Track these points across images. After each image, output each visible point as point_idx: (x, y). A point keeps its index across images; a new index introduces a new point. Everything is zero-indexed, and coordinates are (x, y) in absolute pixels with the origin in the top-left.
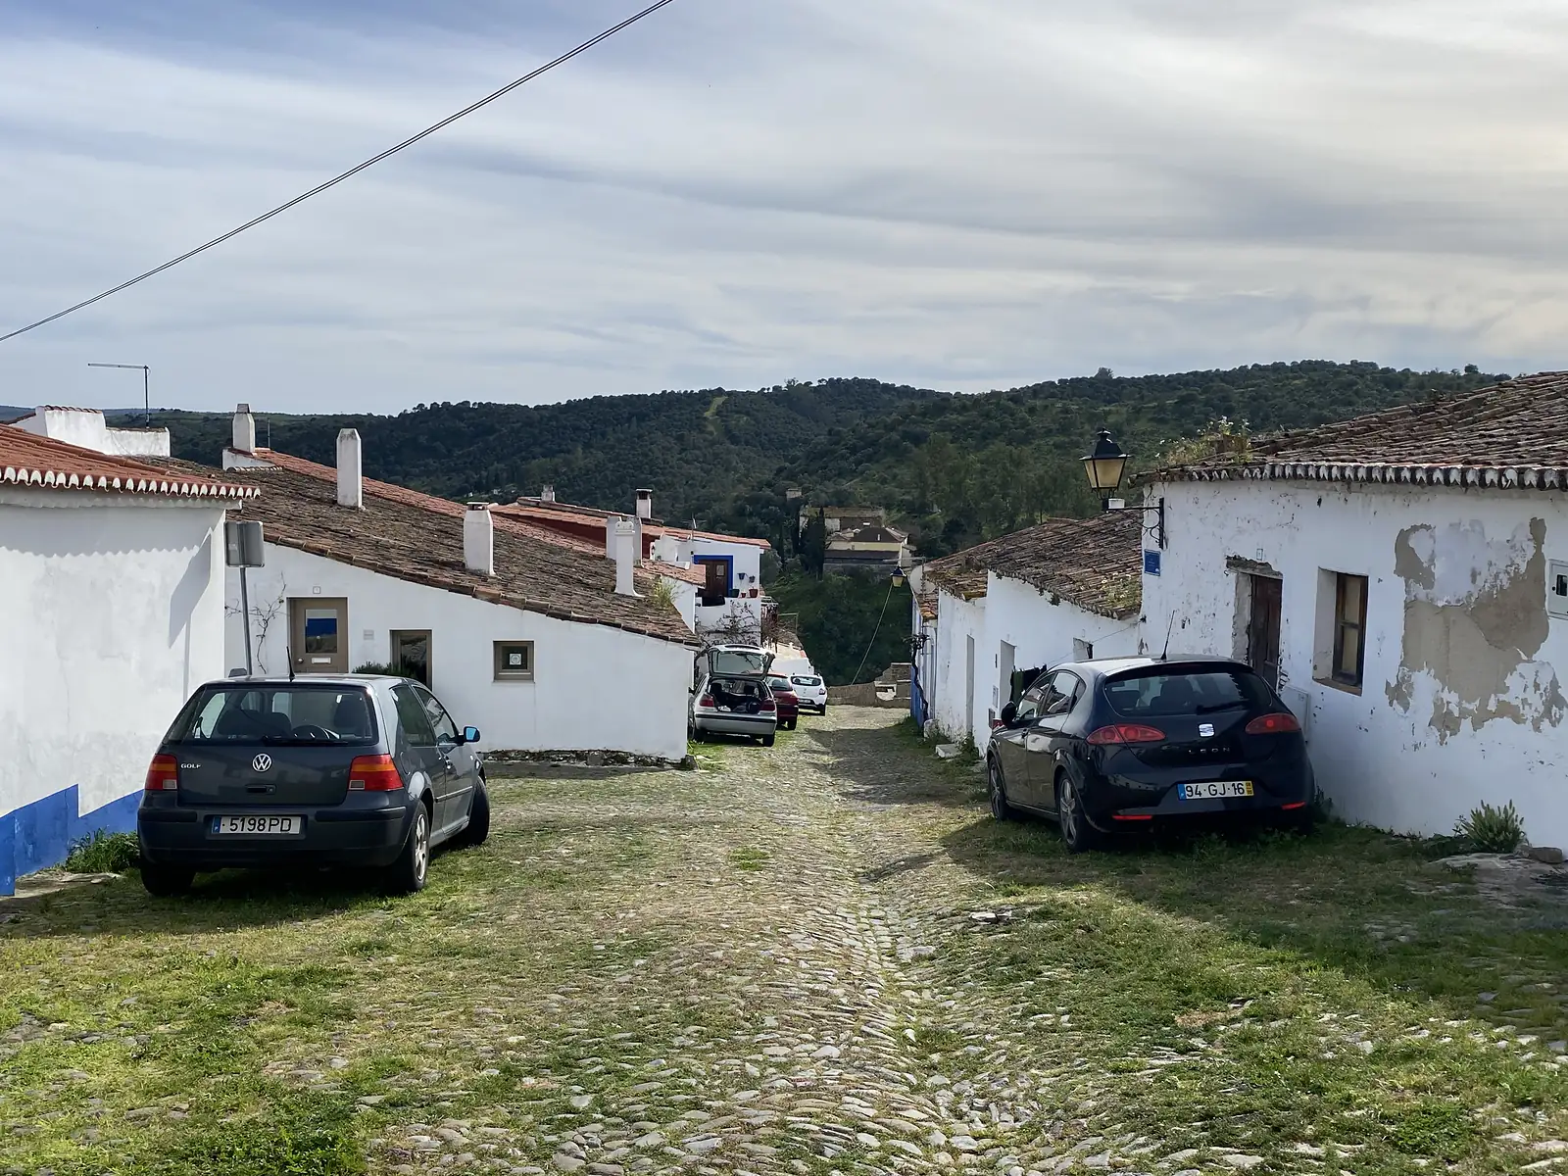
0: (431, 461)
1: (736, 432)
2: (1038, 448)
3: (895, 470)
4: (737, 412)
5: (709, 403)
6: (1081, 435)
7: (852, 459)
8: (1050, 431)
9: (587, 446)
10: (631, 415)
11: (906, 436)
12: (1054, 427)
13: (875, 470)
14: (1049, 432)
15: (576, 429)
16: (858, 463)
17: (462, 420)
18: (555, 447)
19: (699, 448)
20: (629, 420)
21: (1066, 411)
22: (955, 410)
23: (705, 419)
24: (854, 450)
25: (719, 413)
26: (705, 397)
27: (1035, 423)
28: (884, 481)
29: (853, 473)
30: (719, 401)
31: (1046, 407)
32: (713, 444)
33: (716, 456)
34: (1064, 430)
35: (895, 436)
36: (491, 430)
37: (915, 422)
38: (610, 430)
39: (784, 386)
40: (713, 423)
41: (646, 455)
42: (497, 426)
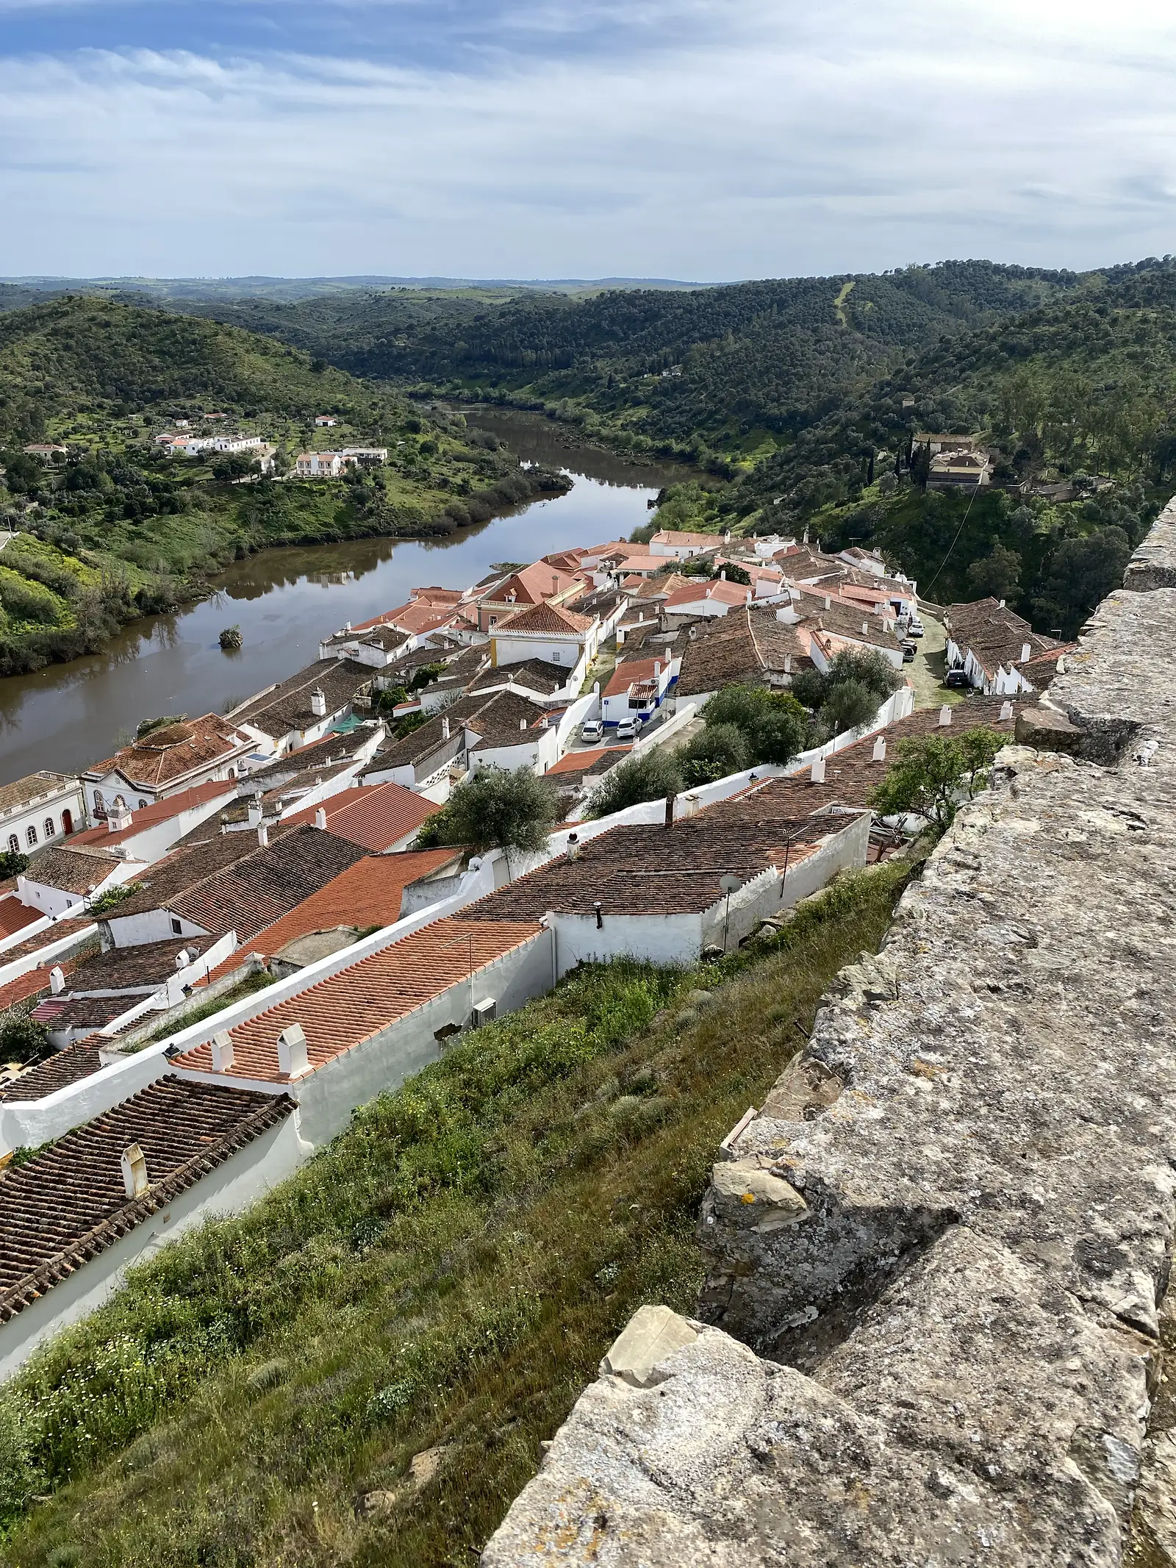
0: (611, 343)
1: (861, 319)
2: (1113, 358)
3: (992, 378)
4: (864, 299)
5: (839, 291)
6: (1154, 345)
7: (958, 366)
8: (1127, 341)
9: (736, 331)
10: (773, 301)
11: (1003, 346)
12: (1131, 336)
13: (975, 378)
14: (1125, 343)
15: (727, 315)
16: (962, 371)
17: (634, 306)
18: (710, 332)
19: (830, 340)
20: (771, 307)
21: (1145, 321)
22: (1048, 321)
23: (836, 307)
24: (960, 358)
25: (846, 300)
26: (833, 285)
27: (1115, 334)
28: (981, 388)
29: (956, 380)
30: (848, 287)
31: (1128, 317)
32: (842, 334)
33: (844, 346)
34: (1140, 339)
35: (995, 346)
36: (657, 316)
37: (1012, 333)
38: (754, 316)
39: (905, 269)
40: (843, 309)
41: (787, 348)
42: (663, 311)
